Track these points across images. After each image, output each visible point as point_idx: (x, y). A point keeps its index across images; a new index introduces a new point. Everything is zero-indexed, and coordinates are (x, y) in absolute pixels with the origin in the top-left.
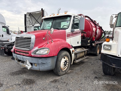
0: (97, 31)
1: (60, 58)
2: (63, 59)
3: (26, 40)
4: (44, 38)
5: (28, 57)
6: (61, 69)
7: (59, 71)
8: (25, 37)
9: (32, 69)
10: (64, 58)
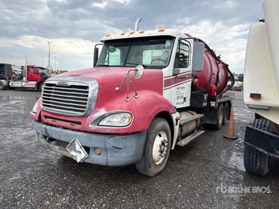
0: (220, 74)
1: (151, 136)
2: (158, 137)
3: (73, 91)
4: (117, 89)
5: (78, 133)
6: (154, 162)
7: (150, 166)
8: (70, 84)
9: (86, 161)
10: (160, 136)
